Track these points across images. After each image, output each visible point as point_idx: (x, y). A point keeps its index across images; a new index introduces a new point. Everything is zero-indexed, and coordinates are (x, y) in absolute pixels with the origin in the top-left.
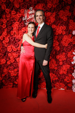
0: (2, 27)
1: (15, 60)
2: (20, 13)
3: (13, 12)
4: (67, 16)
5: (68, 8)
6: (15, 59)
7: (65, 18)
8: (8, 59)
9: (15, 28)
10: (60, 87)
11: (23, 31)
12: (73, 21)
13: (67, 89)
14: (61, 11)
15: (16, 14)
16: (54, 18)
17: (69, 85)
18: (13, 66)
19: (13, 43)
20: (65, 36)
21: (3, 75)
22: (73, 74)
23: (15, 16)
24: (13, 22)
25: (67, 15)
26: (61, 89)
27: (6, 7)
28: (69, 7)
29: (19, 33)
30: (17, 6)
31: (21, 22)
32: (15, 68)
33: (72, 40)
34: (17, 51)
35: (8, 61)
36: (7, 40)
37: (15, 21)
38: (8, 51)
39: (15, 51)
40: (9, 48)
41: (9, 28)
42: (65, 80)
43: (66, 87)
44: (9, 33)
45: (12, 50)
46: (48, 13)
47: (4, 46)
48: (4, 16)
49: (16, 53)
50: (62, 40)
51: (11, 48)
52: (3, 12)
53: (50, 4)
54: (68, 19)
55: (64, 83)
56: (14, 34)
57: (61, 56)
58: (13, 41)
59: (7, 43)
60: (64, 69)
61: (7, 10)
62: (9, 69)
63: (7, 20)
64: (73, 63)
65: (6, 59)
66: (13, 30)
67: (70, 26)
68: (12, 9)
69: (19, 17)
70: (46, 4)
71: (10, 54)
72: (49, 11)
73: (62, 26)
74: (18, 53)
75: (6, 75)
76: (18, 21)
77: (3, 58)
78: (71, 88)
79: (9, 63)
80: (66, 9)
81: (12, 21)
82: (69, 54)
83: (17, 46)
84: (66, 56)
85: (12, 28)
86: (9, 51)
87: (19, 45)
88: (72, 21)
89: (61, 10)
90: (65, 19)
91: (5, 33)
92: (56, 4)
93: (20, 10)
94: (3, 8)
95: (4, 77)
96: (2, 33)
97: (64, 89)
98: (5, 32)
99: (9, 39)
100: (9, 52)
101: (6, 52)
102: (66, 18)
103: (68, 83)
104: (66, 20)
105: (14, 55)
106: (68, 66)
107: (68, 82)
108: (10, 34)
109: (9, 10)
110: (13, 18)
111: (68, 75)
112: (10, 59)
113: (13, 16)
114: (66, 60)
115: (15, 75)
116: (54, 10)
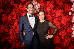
0: (13, 19)
2: (26, 5)
3: (20, 6)
15: (23, 6)
16: (52, 5)
20: (63, 17)
23: (22, 8)
24: (22, 14)
25: (63, 1)
27: (14, 3)
30: (23, 0)
33: (69, 19)
37: (23, 12)
41: (19, 19)
46: (48, 2)
47: (17, 33)
48: (14, 10)
50: (61, 20)
52: (12, 7)
57: (62, 32)
60: (67, 42)
63: (17, 12)
64: (72, 36)
65: (20, 44)
67: (66, 9)
68: (19, 4)
72: (48, 0)
73: (60, 10)
76: (25, 12)
79: (23, 46)
81: (21, 12)
82: (68, 30)
84: (66, 32)
88: (67, 5)
91: (16, 23)
94: (12, 4)
96: (14, 23)
101: (19, 37)
102: (62, 3)
104: (62, 5)
106: (69, 39)
109: (16, 5)
110: (21, 10)
111: (70, 46)
113: (21, 9)
114: (67, 35)
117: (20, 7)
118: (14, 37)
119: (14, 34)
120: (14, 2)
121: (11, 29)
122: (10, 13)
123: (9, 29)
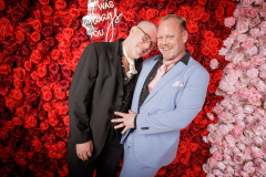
0: (31, 39)
1: (61, 121)
2: (78, 5)
3: (60, 4)
4: (200, 21)
6: (59, 118)
7: (193, 26)
8: (41, 118)
9: (62, 44)
12: (212, 34)
14: (183, 8)
15: (68, 7)
18: (55, 134)
19: (55, 79)
22: (203, 166)
24: (60, 29)
25: (199, 18)
29: (72, 56)
31: (78, 30)
32: (57, 141)
34: (67, 98)
35: (43, 121)
36: (41, 71)
37: (65, 27)
38: (43, 100)
39: (60, 98)
40: (45, 91)
41: (47, 43)
44: (45, 55)
45: (53, 96)
47: (35, 84)
48: (38, 12)
49: (64, 105)
51: (52, 91)
52: (36, 2)
54: (201, 28)
56: (61, 57)
58: (56, 75)
59: (41, 79)
60: (183, 152)
62: (45, 141)
64: (205, 139)
65: (37, 118)
66: (57, 48)
67: (206, 48)
69: (74, 15)
71: (47, 105)
72: (151, 6)
75: (37, 154)
76: (71, 27)
77: (31, 113)
79: (43, 126)
80: (197, 4)
81: (57, 25)
83: (65, 87)
85: (57, 43)
86: (44, 98)
88: (209, 35)
89: (182, 4)
90: (193, 29)
91: (35, 55)
95: (33, 157)
96: (29, 55)
98: (37, 51)
99: (48, 69)
100: (46, 102)
101: (39, 98)
102: (196, 26)
104: (195, 31)
105: (58, 108)
106: (192, 144)
108: (51, 57)
110: (59, 18)
111: (191, 167)
112: (46, 117)
113: (60, 12)
114: (190, 130)
115: (59, 156)
116: (166, 3)
117: (58, 7)
118: (24, 96)
119: (24, 84)
121: (18, 70)
122: (24, 19)
123: (12, 68)
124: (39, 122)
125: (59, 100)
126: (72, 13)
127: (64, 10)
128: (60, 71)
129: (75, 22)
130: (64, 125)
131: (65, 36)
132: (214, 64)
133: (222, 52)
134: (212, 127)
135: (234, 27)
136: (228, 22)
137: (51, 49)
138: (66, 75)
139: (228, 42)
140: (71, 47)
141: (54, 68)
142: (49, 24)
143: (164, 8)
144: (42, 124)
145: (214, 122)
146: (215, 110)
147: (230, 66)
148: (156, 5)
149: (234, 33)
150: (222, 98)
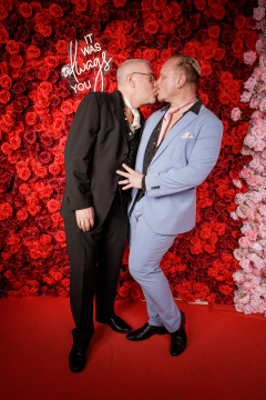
1: (44, 207)
2: (54, 52)
3: (32, 52)
4: (213, 59)
5: (214, 31)
6: (42, 203)
7: (205, 66)
8: (18, 205)
9: (38, 104)
10: (195, 294)
11: (65, 111)
12: (231, 75)
13: (218, 302)
14: (190, 44)
15: (42, 56)
17: (225, 290)
18: (36, 225)
19: (33, 150)
21: (6, 256)
22: (235, 253)
23: (38, 63)
24: (34, 84)
25: (212, 56)
26: (198, 302)
27: (7, 36)
28: (217, 28)
29: (52, 119)
30: (43, 30)
31: (57, 84)
32: (41, 234)
33: (230, 140)
34: (49, 176)
35: (20, 208)
36: (14, 142)
37: (41, 81)
38: (19, 179)
39: (41, 175)
40: (21, 167)
41: (20, 104)
42: (209, 273)
43: (213, 295)
44: (19, 118)
45: (32, 173)
46: (147, 50)
47: (6, 160)
48: (5, 64)
49: (46, 185)
51: (30, 166)
53: (152, 23)
54: (216, 69)
55: (208, 283)
56: (38, 121)
58: (34, 145)
59: (14, 153)
60: (207, 237)
61: (12, 46)
62: (25, 236)
63: (14, 76)
64: (234, 216)
65: (13, 205)
66: (32, 110)
67: (224, 94)
68: (28, 42)
69: (51, 65)
70: (140, 22)
71: (24, 186)
72: (149, 46)
74: (51, 183)
75: (14, 255)
76: (48, 80)
77: (3, 200)
78: (229, 300)
79: (22, 216)
80: (208, 38)
81: (30, 79)
82: (221, 186)
83: (46, 161)
84: (213, 193)
85: (31, 103)
86: (20, 176)
87: (53, 157)
88: (227, 77)
89: (189, 39)
90: (206, 70)
91: (6, 120)
92: (172, 20)
93: (56, 42)
95: (9, 260)
97: (206, 303)
98: (8, 116)
99: (22, 139)
100: (23, 182)
101: (13, 179)
102: (209, 66)
103: (219, 282)
104: (208, 74)
105: (39, 189)
106: (218, 225)
107: (220, 278)
108: (24, 123)
109: (16, 45)
110: (33, 71)
111: (219, 256)
112: (25, 203)
113: (33, 63)
114: (213, 206)
115: (45, 254)
116: (167, 40)
117: (30, 55)
120: (9, 31)
124: (15, 211)
125: (40, 178)
126: (48, 62)
127: (37, 59)
128: (38, 140)
129: (52, 74)
130: (48, 213)
131: (42, 93)
132: (236, 114)
133: (245, 97)
134: (241, 197)
135: (256, 63)
136: (249, 57)
137: (24, 113)
138: (46, 143)
139: (250, 83)
140: (50, 107)
141: (30, 137)
142: (19, 80)
143: (165, 47)
144: (19, 213)
145: (243, 191)
146: (242, 174)
147: (256, 115)
148: (155, 42)
149: (257, 71)
150: (250, 158)
